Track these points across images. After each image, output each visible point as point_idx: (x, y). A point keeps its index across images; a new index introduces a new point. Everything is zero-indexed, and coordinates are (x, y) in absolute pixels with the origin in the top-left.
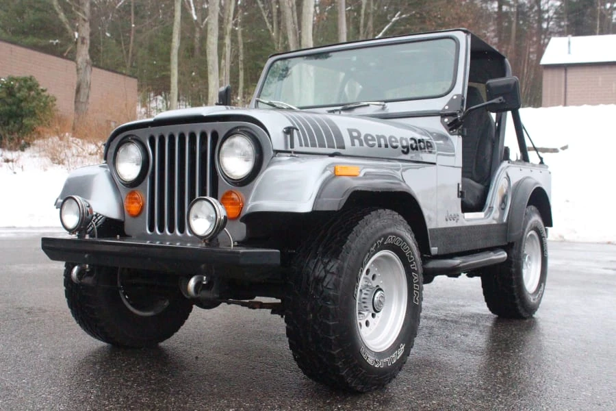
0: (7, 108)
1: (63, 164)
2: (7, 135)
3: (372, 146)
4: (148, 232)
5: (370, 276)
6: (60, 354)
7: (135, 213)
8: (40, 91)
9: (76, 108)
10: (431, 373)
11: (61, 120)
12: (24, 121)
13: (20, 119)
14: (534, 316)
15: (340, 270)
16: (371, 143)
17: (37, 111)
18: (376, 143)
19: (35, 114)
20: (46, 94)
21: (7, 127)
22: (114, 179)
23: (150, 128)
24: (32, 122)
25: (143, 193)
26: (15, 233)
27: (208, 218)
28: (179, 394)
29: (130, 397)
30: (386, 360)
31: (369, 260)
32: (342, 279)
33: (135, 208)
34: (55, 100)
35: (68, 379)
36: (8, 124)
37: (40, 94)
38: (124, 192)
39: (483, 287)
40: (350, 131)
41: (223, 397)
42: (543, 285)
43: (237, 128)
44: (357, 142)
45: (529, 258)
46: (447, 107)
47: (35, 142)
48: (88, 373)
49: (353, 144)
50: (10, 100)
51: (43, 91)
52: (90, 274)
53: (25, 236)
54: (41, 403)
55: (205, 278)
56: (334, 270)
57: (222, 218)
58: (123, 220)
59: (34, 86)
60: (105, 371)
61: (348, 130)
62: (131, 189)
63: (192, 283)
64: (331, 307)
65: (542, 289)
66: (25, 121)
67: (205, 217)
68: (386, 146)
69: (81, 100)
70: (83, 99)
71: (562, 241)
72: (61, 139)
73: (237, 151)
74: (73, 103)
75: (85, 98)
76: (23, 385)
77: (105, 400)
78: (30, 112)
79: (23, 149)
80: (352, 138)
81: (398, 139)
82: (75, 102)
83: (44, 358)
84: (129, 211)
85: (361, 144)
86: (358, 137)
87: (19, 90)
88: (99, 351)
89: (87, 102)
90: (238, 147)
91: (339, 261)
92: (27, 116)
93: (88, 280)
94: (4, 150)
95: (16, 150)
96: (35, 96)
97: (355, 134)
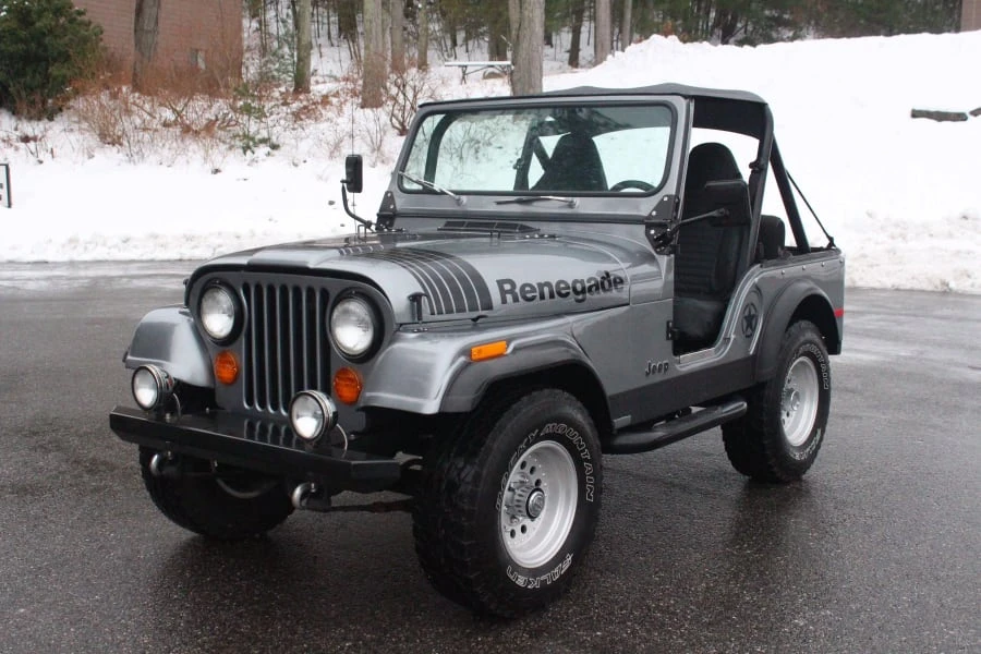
0: (21, 46)
1: (121, 144)
2: (23, 94)
3: (533, 299)
4: (246, 406)
5: (527, 470)
6: (139, 552)
7: (229, 381)
8: (74, 15)
9: (138, 43)
10: (613, 585)
11: (112, 64)
12: (50, 70)
13: (43, 64)
14: (804, 477)
15: (477, 477)
16: (529, 295)
17: (71, 52)
18: (537, 294)
19: (69, 56)
20: (85, 18)
21: (22, 80)
22: (200, 331)
23: (242, 272)
24: (64, 71)
25: (238, 355)
26: (48, 278)
27: (315, 416)
28: (288, 619)
29: (228, 624)
30: (543, 578)
31: (518, 459)
32: (479, 489)
33: (227, 373)
34: (102, 32)
35: (151, 594)
36: (24, 75)
37: (75, 19)
38: (213, 352)
39: (724, 439)
40: (500, 283)
41: (339, 625)
42: (819, 431)
43: (351, 288)
44: (509, 297)
45: (796, 394)
46: (654, 213)
47: (71, 103)
48: (176, 584)
49: (504, 301)
50: (23, 34)
51: (80, 13)
52: (172, 463)
53: (64, 286)
54: (121, 632)
55: (313, 485)
56: (469, 479)
57: (331, 415)
58: (212, 386)
59: (64, 8)
60: (196, 581)
61: (498, 282)
62: (222, 348)
63: (298, 492)
64: (466, 524)
65: (818, 437)
66: (54, 70)
67: (310, 414)
68: (552, 296)
69: (145, 28)
70: (148, 25)
71: (944, 293)
72: (114, 96)
73: (354, 318)
74: (132, 31)
75: (152, 25)
76: (97, 604)
77: (197, 628)
78: (60, 54)
79: (51, 119)
80: (503, 292)
81: (570, 283)
82: (135, 31)
83: (119, 558)
84: (220, 378)
85: (516, 300)
86: (512, 291)
87: (40, 14)
88: (189, 545)
89: (155, 32)
90: (354, 313)
91: (476, 467)
92: (55, 60)
93: (170, 470)
94: (20, 119)
95: (39, 119)
96: (67, 25)
97: (507, 287)
